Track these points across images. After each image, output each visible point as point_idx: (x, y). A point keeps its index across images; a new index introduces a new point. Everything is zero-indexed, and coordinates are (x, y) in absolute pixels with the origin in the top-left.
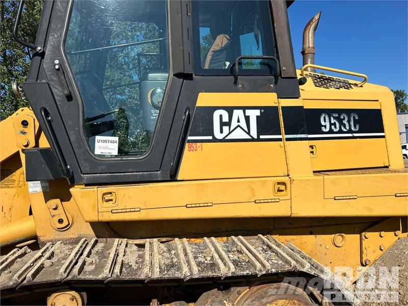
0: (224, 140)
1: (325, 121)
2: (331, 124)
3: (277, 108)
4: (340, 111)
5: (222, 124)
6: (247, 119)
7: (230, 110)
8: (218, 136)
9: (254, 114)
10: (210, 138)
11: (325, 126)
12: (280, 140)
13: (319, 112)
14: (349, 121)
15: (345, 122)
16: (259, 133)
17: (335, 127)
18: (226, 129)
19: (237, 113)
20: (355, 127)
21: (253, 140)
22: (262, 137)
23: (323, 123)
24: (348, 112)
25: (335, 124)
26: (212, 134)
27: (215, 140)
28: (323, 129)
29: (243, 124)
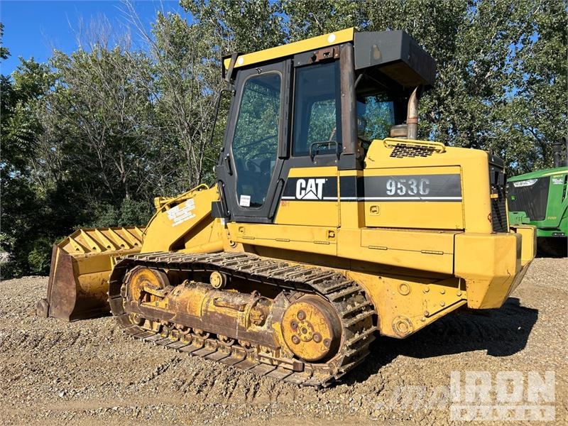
0: (301, 200)
1: (391, 186)
2: (397, 189)
3: (336, 177)
4: (408, 177)
5: (302, 189)
6: (317, 185)
7: (307, 179)
8: (299, 197)
9: (321, 182)
10: (294, 198)
11: (391, 191)
12: (336, 201)
13: (386, 179)
14: (418, 186)
15: (413, 187)
16: (323, 195)
17: (402, 191)
18: (303, 192)
19: (311, 182)
20: (424, 191)
21: (319, 200)
22: (325, 198)
23: (389, 188)
24: (418, 178)
25: (401, 189)
26: (295, 195)
27: (296, 200)
28: (389, 193)
29: (314, 189)
